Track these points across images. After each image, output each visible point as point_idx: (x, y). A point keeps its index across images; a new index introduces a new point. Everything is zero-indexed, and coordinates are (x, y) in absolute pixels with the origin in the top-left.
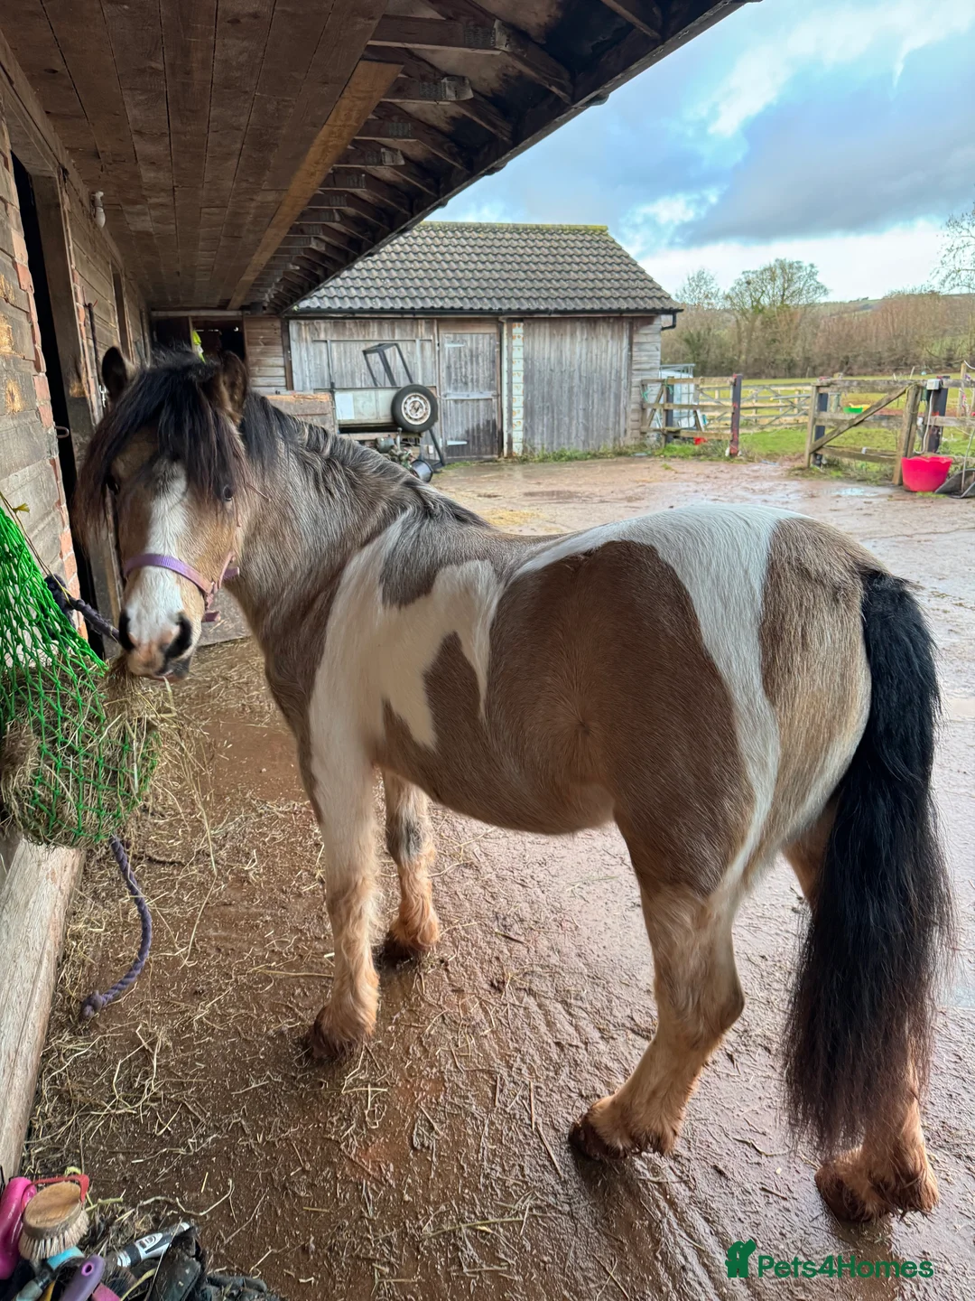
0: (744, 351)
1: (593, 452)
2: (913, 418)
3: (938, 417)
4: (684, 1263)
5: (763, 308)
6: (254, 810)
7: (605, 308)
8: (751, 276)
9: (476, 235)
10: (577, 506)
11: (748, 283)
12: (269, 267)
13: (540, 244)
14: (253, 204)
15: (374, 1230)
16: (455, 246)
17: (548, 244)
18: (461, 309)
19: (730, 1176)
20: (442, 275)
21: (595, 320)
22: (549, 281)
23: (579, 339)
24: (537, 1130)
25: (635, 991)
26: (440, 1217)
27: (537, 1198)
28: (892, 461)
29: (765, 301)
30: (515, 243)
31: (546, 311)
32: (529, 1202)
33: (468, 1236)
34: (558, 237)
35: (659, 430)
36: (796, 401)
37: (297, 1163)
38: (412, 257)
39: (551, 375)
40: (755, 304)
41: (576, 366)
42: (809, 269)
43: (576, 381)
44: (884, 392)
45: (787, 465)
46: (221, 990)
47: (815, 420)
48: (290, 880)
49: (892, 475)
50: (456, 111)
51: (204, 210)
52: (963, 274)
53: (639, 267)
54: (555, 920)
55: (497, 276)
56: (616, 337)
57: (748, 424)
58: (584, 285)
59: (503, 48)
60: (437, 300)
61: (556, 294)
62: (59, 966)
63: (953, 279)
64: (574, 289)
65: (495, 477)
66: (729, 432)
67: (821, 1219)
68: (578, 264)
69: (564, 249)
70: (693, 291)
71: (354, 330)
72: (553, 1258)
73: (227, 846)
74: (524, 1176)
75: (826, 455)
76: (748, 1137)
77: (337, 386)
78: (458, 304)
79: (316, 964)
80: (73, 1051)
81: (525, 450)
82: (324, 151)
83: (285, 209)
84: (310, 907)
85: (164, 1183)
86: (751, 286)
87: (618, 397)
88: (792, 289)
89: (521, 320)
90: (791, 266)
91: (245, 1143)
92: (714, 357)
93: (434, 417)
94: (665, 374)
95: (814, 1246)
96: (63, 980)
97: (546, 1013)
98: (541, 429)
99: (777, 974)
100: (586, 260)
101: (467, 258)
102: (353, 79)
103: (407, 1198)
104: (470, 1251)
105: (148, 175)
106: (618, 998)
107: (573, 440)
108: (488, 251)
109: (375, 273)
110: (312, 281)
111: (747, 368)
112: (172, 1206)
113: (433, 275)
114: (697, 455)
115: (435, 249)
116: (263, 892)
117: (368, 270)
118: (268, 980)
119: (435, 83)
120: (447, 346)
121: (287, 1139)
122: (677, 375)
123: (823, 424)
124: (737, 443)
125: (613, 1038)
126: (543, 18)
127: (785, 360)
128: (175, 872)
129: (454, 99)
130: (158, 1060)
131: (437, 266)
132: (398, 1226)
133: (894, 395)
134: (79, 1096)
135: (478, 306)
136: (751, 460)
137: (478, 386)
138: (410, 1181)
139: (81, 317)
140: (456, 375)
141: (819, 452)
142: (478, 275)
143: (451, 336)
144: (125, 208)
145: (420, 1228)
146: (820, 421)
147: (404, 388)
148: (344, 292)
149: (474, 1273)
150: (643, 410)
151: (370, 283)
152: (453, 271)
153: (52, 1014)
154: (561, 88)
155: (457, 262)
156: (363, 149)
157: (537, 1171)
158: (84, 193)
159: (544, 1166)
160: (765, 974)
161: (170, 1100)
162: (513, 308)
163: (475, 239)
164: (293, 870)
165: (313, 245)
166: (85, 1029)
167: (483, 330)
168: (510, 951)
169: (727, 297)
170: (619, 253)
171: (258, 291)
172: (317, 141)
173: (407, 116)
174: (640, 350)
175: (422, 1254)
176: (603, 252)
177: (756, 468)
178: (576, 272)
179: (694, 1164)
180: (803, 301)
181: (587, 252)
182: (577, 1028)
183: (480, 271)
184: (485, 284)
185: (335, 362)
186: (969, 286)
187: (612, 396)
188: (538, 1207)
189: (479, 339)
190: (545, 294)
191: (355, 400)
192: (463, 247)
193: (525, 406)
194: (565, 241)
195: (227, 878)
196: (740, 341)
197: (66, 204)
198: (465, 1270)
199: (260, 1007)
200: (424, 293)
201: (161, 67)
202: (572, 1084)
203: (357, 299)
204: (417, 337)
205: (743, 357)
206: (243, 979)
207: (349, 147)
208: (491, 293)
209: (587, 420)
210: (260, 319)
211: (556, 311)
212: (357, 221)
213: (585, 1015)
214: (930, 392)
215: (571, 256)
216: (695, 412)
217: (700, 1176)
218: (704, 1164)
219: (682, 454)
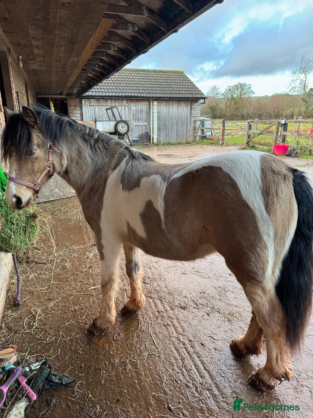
0: (228, 112)
1: (179, 142)
2: (277, 132)
3: (285, 132)
4: (191, 368)
5: (234, 98)
6: (69, 248)
7: (183, 97)
8: (231, 88)
9: (142, 73)
10: (173, 159)
11: (230, 90)
12: (75, 82)
13: (163, 76)
14: (70, 61)
15: (101, 362)
16: (136, 76)
17: (165, 76)
18: (137, 96)
19: (205, 345)
20: (131, 85)
21: (180, 101)
22: (165, 88)
23: (175, 107)
24: (150, 334)
25: (181, 297)
26: (121, 358)
27: (149, 352)
28: (271, 146)
29: (235, 96)
30: (155, 76)
31: (164, 97)
32: (147, 353)
33: (129, 362)
34: (168, 74)
35: (200, 136)
36: (243, 127)
37: (79, 344)
38: (122, 79)
39: (166, 118)
40: (232, 97)
41: (174, 115)
42: (249, 86)
43: (174, 120)
44: (269, 124)
45: (239, 147)
46: (57, 298)
47: (247, 133)
48: (79, 268)
49: (271, 150)
50: (133, 34)
51: (54, 63)
52: (297, 88)
53: (194, 84)
54: (159, 278)
55: (149, 86)
56: (186, 106)
57: (228, 135)
58: (176, 89)
59: (146, 15)
60: (130, 93)
61: (167, 92)
62: (8, 292)
63: (293, 90)
64: (173, 91)
65: (148, 150)
66: (221, 137)
67: (230, 356)
68: (174, 83)
69: (170, 78)
70: (212, 92)
71: (103, 102)
72: (153, 367)
73: (60, 258)
74: (146, 347)
75: (251, 144)
76: (211, 335)
77: (97, 120)
78: (136, 95)
79: (87, 291)
80: (12, 316)
81: (158, 141)
82: (92, 45)
83: (80, 63)
84: (85, 276)
85: (40, 350)
86: (231, 91)
87: (187, 125)
88: (243, 92)
89: (156, 100)
90: (243, 85)
91: (64, 340)
92: (219, 113)
93: (128, 130)
94: (202, 118)
95: (228, 363)
96: (9, 296)
97: (155, 303)
98: (162, 134)
99: (223, 292)
100: (177, 81)
101: (139, 80)
102: (101, 23)
103: (111, 353)
104: (130, 366)
105: (36, 51)
106: (176, 299)
107: (173, 139)
108: (146, 78)
109: (110, 84)
110: (89, 86)
111: (229, 117)
112: (41, 356)
113: (128, 85)
114: (211, 144)
115: (129, 77)
116: (71, 271)
117: (108, 83)
118: (72, 295)
119: (126, 25)
120: (133, 108)
121: (76, 338)
122: (206, 119)
123: (250, 134)
124: (224, 140)
125: (174, 309)
126: (158, 6)
127: (241, 115)
128: (44, 266)
129: (132, 30)
130: (38, 318)
131: (130, 82)
132: (108, 360)
133: (271, 125)
134: (14, 328)
135: (143, 95)
136: (228, 145)
137: (143, 121)
138: (112, 348)
139: (15, 96)
140: (136, 117)
141: (249, 143)
142: (143, 85)
143: (134, 105)
144: (29, 61)
145: (115, 361)
146: (249, 133)
147: (119, 121)
148: (100, 90)
149: (130, 372)
150: (195, 129)
151: (108, 87)
152: (135, 84)
153: (5, 305)
154: (164, 27)
155: (136, 81)
156: (104, 44)
157: (150, 345)
158: (15, 56)
159: (152, 344)
160: (220, 292)
161: (41, 329)
162: (154, 96)
163: (142, 74)
164: (80, 265)
165: (89, 75)
166: (16, 310)
167: (144, 103)
168: (145, 286)
169: (223, 94)
170: (187, 79)
171: (72, 89)
172: (89, 42)
173: (118, 35)
174: (194, 110)
175: (115, 367)
176: (183, 79)
177: (229, 148)
178: (174, 85)
179: (195, 343)
180: (247, 96)
181: (178, 79)
182: (164, 307)
183: (143, 84)
184: (145, 89)
185: (97, 112)
186: (298, 92)
187: (185, 125)
188: (150, 355)
189: (143, 106)
190: (164, 92)
191: (103, 124)
192: (138, 76)
193: (158, 128)
194: (171, 75)
195: (60, 267)
196: (227, 108)
197: (10, 60)
198: (128, 371)
199: (69, 303)
200: (126, 91)
201: (40, 18)
202: (161, 322)
203: (104, 92)
204: (123, 105)
205: (228, 113)
206: (64, 295)
207: (100, 44)
208: (147, 91)
209: (177, 132)
210: (73, 98)
211: (167, 97)
212: (103, 67)
213: (166, 303)
214: (282, 124)
215: (172, 80)
216: (211, 130)
217: (197, 346)
218: (198, 342)
219: (207, 143)
